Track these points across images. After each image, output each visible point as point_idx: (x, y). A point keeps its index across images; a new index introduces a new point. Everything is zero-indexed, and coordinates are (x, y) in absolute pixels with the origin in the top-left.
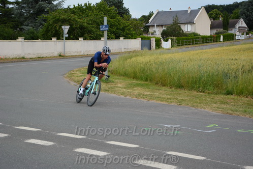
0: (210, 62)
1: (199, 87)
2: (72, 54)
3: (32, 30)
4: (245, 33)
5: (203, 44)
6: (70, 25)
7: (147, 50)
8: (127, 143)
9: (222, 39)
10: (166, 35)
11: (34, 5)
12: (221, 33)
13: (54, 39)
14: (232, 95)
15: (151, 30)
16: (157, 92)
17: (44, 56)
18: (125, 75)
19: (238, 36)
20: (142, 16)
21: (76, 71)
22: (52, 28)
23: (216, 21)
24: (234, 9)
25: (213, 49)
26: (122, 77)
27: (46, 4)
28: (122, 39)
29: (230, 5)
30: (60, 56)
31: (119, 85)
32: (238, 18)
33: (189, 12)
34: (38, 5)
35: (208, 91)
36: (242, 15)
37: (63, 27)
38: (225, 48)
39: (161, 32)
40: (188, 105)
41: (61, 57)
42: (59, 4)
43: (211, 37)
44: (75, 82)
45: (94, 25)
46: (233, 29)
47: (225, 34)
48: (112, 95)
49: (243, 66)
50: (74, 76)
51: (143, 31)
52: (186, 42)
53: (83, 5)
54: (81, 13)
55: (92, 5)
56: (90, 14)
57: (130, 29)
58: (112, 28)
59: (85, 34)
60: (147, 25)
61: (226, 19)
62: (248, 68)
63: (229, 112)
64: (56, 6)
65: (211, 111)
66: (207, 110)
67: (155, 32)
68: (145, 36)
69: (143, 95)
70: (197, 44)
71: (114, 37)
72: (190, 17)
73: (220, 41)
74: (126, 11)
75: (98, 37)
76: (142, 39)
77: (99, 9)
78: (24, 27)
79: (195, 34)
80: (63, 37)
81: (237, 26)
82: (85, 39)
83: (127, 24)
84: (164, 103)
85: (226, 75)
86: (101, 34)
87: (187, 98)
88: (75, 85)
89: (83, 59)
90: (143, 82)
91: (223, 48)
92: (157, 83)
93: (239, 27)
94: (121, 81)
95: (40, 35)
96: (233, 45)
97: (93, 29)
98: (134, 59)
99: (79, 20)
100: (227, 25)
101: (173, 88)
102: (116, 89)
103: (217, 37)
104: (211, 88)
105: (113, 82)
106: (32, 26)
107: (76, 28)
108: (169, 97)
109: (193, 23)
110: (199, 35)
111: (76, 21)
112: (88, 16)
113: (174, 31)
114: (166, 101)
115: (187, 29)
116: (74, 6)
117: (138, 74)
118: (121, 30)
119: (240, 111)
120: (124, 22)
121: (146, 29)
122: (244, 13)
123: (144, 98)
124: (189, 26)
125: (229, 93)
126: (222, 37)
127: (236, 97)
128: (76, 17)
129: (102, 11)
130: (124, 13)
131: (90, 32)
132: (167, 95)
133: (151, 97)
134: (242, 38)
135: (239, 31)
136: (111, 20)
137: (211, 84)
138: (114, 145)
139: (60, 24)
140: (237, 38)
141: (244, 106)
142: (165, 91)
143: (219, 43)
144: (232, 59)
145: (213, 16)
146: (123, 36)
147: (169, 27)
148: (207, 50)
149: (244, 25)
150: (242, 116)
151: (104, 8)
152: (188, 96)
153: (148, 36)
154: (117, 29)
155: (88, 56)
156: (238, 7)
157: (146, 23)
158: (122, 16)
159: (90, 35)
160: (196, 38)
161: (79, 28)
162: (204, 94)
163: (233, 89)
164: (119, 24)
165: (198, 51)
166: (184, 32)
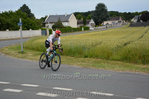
0: (76, 41)
1: (71, 54)
2: (3, 38)
5: (74, 32)
7: (45, 36)
9: (83, 30)
10: (54, 28)
12: (82, 26)
14: (87, 57)
15: (46, 25)
18: (33, 49)
20: (42, 18)
21: (5, 48)
23: (80, 20)
24: (88, 15)
25: (79, 35)
26: (31, 50)
28: (30, 30)
29: (86, 13)
31: (29, 55)
32: (90, 19)
33: (66, 16)
35: (76, 56)
39: (52, 26)
40: (65, 63)
43: (77, 28)
44: (4, 54)
45: (15, 23)
46: (88, 25)
47: (84, 27)
48: (25, 60)
49: (93, 43)
51: (42, 26)
52: (65, 31)
53: (8, 12)
54: (7, 16)
55: (13, 12)
56: (12, 17)
57: (35, 25)
58: (25, 24)
59: (10, 27)
62: (95, 44)
63: (85, 66)
65: (77, 66)
67: (49, 26)
68: (43, 28)
70: (71, 32)
71: (26, 29)
72: (67, 18)
74: (33, 15)
75: (17, 29)
76: (42, 30)
77: (17, 14)
79: (69, 27)
81: (90, 23)
82: (10, 30)
83: (33, 22)
85: (84, 48)
86: (19, 27)
89: (9, 41)
91: (83, 34)
93: (91, 24)
94: (30, 52)
96: (88, 33)
97: (14, 25)
98: (37, 40)
99: (6, 20)
100: (85, 23)
102: (28, 57)
103: (80, 28)
104: (77, 54)
105: (26, 53)
107: (4, 24)
109: (68, 21)
110: (72, 28)
111: (4, 20)
112: (11, 18)
113: (59, 25)
115: (65, 24)
116: (3, 12)
117: (40, 49)
118: (30, 25)
120: (31, 21)
121: (44, 25)
122: (93, 17)
124: (66, 23)
125: (86, 57)
126: (83, 28)
127: (89, 59)
128: (4, 18)
129: (19, 15)
130: (31, 16)
131: (12, 26)
134: (93, 29)
135: (91, 26)
136: (24, 20)
137: (77, 53)
140: (90, 29)
141: (93, 63)
144: (88, 40)
145: (78, 18)
146: (31, 28)
147: (56, 23)
149: (94, 23)
150: (92, 68)
151: (20, 13)
152: (66, 59)
153: (45, 28)
154: (28, 25)
155: (12, 39)
156: (90, 13)
157: (44, 22)
158: (30, 18)
159: (13, 28)
160: (70, 29)
161: (6, 24)
162: (74, 58)
163: (88, 54)
164: (29, 22)
165: (71, 36)
166: (64, 26)
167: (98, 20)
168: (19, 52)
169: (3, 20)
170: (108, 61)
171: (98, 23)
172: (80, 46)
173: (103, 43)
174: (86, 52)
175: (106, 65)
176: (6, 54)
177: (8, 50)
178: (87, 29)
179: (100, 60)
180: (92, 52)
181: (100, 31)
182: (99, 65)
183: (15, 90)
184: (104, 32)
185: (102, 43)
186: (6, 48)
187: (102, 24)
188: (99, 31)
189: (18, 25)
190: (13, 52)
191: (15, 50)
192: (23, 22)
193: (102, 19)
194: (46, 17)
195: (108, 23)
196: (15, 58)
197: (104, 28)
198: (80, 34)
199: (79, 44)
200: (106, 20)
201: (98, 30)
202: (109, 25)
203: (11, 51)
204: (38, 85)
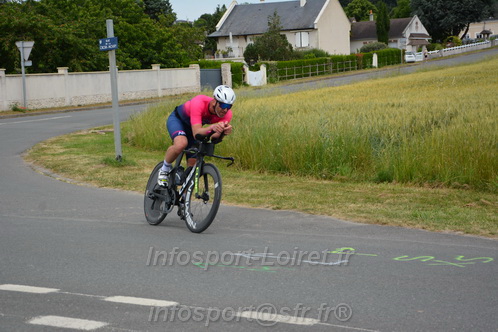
1: (321, 168)
2: (45, 105)
5: (335, 75)
6: (35, 40)
8: (152, 298)
9: (375, 62)
10: (252, 57)
12: (374, 49)
14: (390, 181)
15: (221, 46)
16: (231, 183)
19: (410, 53)
20: (203, 17)
21: (52, 143)
23: (363, 23)
25: (356, 85)
26: (155, 154)
28: (156, 67)
30: (15, 109)
31: (147, 171)
32: (408, 15)
33: (302, 4)
35: (339, 177)
36: (417, 8)
37: (19, 44)
38: (381, 81)
39: (244, 50)
40: (295, 207)
41: (16, 113)
43: (352, 58)
44: (47, 167)
45: (90, 39)
46: (399, 40)
47: (381, 50)
48: (130, 193)
49: (414, 118)
50: (44, 154)
51: (204, 49)
52: (299, 71)
54: (59, 12)
56: (81, 13)
57: (172, 47)
58: (133, 44)
59: (72, 58)
60: (213, 35)
61: (382, 18)
62: (423, 123)
63: (380, 218)
65: (342, 219)
66: (334, 217)
67: (230, 50)
68: (209, 59)
70: (321, 74)
71: (138, 64)
72: (305, 15)
73: (372, 67)
74: (165, 6)
75: (101, 66)
76: (202, 66)
79: (318, 53)
80: (20, 67)
81: (407, 33)
82: (72, 70)
83: (166, 36)
84: (245, 206)
85: (375, 140)
87: (293, 193)
88: (46, 174)
89: (68, 116)
91: (376, 82)
93: (412, 35)
94: (152, 161)
96: (398, 74)
97: (89, 47)
99: (55, 28)
100: (385, 32)
101: (266, 173)
102: (140, 179)
103: (364, 58)
104: (346, 168)
105: (134, 164)
107: (50, 45)
108: (255, 192)
109: (313, 28)
110: (329, 56)
111: (50, 30)
112: (76, 18)
113: (273, 45)
114: (248, 201)
115: (300, 41)
118: (154, 48)
119: (404, 216)
120: (159, 30)
121: (212, 45)
122: (420, 4)
124: (304, 35)
125: (384, 178)
126: (375, 58)
127: (398, 186)
128: (48, 21)
129: (108, 5)
130: (159, 9)
131: (83, 54)
132: (251, 188)
134: (418, 57)
135: (412, 44)
136: (129, 25)
137: (345, 161)
138: (120, 305)
139: (11, 36)
140: (407, 58)
141: (413, 206)
142: (247, 179)
143: (370, 70)
144: (393, 106)
145: (356, 11)
146: (160, 61)
147: (261, 38)
148: (341, 87)
149: (423, 30)
150: (408, 228)
152: (296, 188)
153: (216, 59)
154: (145, 46)
155: (80, 108)
157: (211, 32)
158: (158, 20)
159: (83, 61)
160: (320, 62)
161: (57, 44)
162: (331, 182)
163: (391, 168)
164: (147, 34)
165: (323, 90)
166: (294, 49)
167: (442, 17)
168: (107, 162)
169: (45, 27)
170: (484, 197)
171: (441, 33)
172: (361, 132)
173: (460, 118)
174: (385, 159)
175: (474, 213)
176: (56, 168)
177: (64, 153)
178: (394, 59)
179: (444, 191)
180: (411, 159)
181: (452, 66)
182: (441, 213)
183: (79, 320)
184: (467, 68)
185: (454, 120)
186: (54, 146)
187: (462, 33)
188: (447, 67)
189: (102, 48)
190: (81, 160)
191: (89, 153)
192: (126, 34)
193: (463, 13)
194: (219, 14)
195: (487, 29)
196: (89, 185)
197: (469, 53)
198: (361, 80)
199: (354, 123)
200: (477, 17)
201: (442, 62)
202: (492, 39)
203: (73, 156)
204: (174, 301)
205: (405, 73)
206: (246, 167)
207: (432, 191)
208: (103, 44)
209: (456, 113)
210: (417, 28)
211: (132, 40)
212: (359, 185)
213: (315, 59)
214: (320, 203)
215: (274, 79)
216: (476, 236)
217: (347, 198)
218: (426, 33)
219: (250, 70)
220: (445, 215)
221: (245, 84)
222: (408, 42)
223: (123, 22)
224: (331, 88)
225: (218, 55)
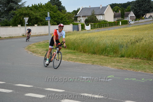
0: (112, 38)
1: (105, 53)
3: (6, 20)
4: (134, 20)
5: (109, 27)
6: (29, 17)
8: (58, 89)
9: (120, 24)
10: (87, 22)
11: (7, 5)
12: (120, 20)
13: (19, 26)
14: (124, 57)
15: (78, 19)
16: (80, 57)
17: (14, 36)
20: (74, 11)
21: (33, 45)
22: (18, 19)
23: (117, 13)
24: (127, 6)
25: (115, 30)
27: (14, 4)
29: (125, 4)
30: (23, 36)
32: (130, 11)
33: (101, 8)
34: (9, 5)
35: (110, 56)
36: (132, 9)
37: (24, 18)
40: (98, 64)
42: (23, 4)
43: (114, 22)
44: (31, 52)
45: (43, 17)
46: (127, 18)
47: (122, 20)
49: (131, 40)
50: (31, 48)
51: (74, 20)
52: (99, 26)
53: (37, 5)
54: (35, 10)
55: (43, 5)
56: (41, 10)
57: (65, 19)
58: (55, 18)
59: (38, 22)
60: (76, 16)
61: (123, 12)
62: (133, 41)
63: (121, 68)
64: (20, 5)
65: (111, 68)
66: (108, 67)
67: (81, 20)
68: (75, 22)
69: (72, 59)
70: (106, 27)
71: (56, 23)
72: (102, 11)
73: (119, 25)
74: (63, 8)
75: (46, 24)
76: (73, 24)
77: (46, 7)
78: (1, 19)
79: (105, 21)
80: (25, 24)
81: (129, 16)
82: (38, 25)
83: (64, 16)
84: (84, 63)
85: (121, 46)
87: (97, 60)
88: (31, 54)
89: (37, 37)
90: (72, 51)
91: (121, 29)
92: (81, 51)
93: (131, 17)
95: (11, 23)
96: (127, 27)
97: (43, 19)
99: (34, 14)
100: (123, 16)
101: (90, 54)
103: (117, 23)
104: (112, 53)
106: (6, 18)
107: (33, 19)
108: (87, 59)
109: (104, 14)
110: (107, 22)
111: (33, 14)
112: (40, 12)
113: (92, 19)
114: (85, 62)
115: (100, 18)
116: (32, 5)
117: (70, 46)
118: (60, 19)
119: (128, 67)
120: (62, 15)
121: (76, 18)
122: (133, 8)
123: (72, 61)
124: (101, 16)
125: (122, 56)
126: (120, 23)
127: (126, 59)
128: (32, 12)
129: (48, 8)
130: (62, 9)
131: (41, 21)
132: (86, 58)
133: (76, 60)
134: (132, 23)
135: (131, 19)
136: (54, 13)
137: (112, 51)
138: (49, 91)
139: (23, 16)
141: (130, 64)
142: (85, 56)
144: (125, 36)
145: (115, 10)
146: (62, 23)
147: (89, 17)
148: (111, 31)
150: (130, 70)
151: (50, 6)
152: (98, 59)
153: (77, 23)
154: (58, 19)
155: (40, 35)
156: (130, 4)
157: (76, 15)
158: (61, 11)
159: (41, 23)
160: (105, 24)
161: (35, 18)
162: (108, 57)
163: (125, 53)
164: (59, 16)
165: (106, 31)
166: (98, 20)
167: (139, 12)
168: (47, 50)
169: (31, 14)
170: (150, 62)
171: (139, 16)
172: (116, 43)
173: (144, 40)
174: (123, 51)
175: (147, 66)
176: (33, 52)
177: (35, 48)
179: (139, 60)
181: (142, 25)
182: (138, 66)
183: (38, 95)
184: (146, 26)
185: (142, 40)
186: (33, 46)
187: (144, 16)
188: (140, 25)
189: (46, 20)
190: (40, 50)
191: (42, 48)
192: (53, 15)
193: (145, 11)
194: (78, 10)
195: (151, 15)
196: (42, 57)
197: (146, 22)
200: (148, 12)
203: (38, 49)
204: (64, 90)
205: (128, 27)
206: (84, 52)
207: (136, 60)
208: (47, 19)
209: (143, 38)
210: (132, 14)
211: (55, 17)
212: (115, 58)
213: (104, 23)
214: (105, 63)
215: (93, 28)
216: (148, 73)
217: (112, 61)
218: (135, 16)
219: (86, 25)
220: (139, 67)
221: (85, 29)
222: (129, 18)
223: (52, 12)
224: (108, 31)
225: (78, 21)
